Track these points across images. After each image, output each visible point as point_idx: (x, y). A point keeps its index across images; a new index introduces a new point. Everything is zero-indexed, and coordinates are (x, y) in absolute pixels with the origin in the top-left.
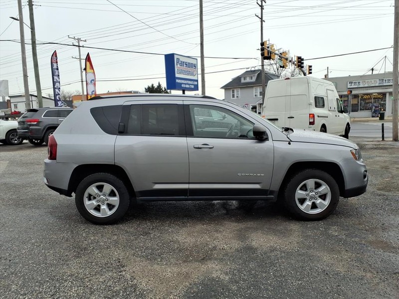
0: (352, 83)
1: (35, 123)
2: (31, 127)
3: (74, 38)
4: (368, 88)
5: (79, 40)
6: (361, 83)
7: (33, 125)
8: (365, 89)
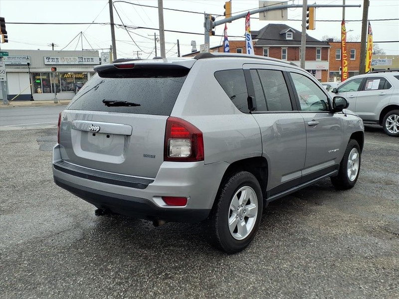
0: (49, 58)
4: (68, 66)
6: (59, 60)
8: (64, 66)
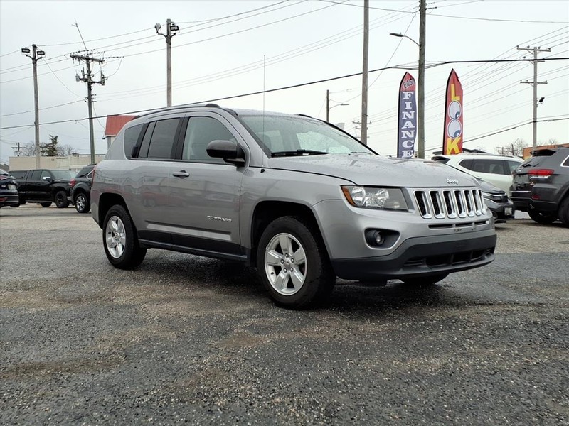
1: (546, 177)
2: (536, 186)
3: (528, 49)
5: (535, 50)
7: (538, 181)
